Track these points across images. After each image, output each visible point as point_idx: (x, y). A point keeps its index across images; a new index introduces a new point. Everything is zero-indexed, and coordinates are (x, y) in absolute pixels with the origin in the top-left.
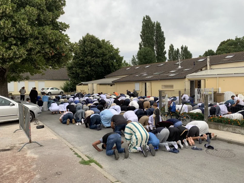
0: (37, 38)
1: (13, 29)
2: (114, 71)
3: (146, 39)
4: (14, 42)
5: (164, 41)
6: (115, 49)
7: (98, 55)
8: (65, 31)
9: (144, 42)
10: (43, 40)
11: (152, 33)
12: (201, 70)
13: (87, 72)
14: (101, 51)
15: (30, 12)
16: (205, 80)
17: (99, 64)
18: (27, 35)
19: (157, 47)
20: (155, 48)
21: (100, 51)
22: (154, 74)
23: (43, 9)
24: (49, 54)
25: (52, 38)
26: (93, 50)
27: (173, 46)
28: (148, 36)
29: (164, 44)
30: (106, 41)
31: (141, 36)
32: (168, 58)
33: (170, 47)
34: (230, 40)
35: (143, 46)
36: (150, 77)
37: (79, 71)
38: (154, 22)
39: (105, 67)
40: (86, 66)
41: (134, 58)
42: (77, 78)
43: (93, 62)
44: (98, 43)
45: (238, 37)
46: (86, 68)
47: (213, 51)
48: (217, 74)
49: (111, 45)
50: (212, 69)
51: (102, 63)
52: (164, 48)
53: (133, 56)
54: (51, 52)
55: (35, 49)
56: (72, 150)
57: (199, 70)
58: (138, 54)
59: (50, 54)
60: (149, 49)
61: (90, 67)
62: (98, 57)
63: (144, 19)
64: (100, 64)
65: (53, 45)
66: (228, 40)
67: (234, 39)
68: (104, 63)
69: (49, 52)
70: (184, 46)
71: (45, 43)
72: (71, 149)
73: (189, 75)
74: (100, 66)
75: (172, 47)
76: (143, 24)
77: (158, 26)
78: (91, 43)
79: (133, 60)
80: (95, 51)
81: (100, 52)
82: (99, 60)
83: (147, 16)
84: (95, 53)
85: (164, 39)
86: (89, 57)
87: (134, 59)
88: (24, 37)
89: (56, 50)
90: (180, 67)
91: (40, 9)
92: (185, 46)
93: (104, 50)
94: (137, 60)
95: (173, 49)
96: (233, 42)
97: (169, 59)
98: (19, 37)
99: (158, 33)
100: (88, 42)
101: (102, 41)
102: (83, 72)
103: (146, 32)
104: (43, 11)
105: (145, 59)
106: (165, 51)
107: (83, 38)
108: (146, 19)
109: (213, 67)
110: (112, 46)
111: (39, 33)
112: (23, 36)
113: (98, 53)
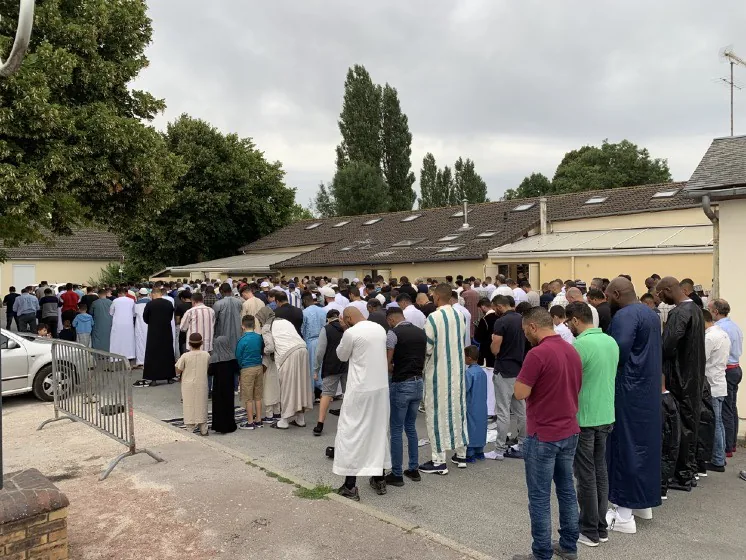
0: (72, 141)
1: (8, 113)
2: (267, 234)
3: (358, 136)
4: (7, 153)
5: (409, 143)
6: (268, 166)
7: (221, 184)
8: (153, 118)
9: (352, 147)
10: (91, 145)
11: (373, 119)
12: (526, 236)
13: (182, 236)
14: (228, 171)
15: (53, 63)
16: (538, 263)
17: (221, 210)
18: (45, 131)
19: (388, 162)
20: (382, 165)
21: (225, 170)
22: (398, 244)
23: (90, 53)
24: (106, 189)
25: (121, 142)
26: (205, 167)
27: (433, 161)
28: (362, 127)
29: (409, 152)
30: (239, 140)
31: (341, 125)
32: (419, 195)
33: (425, 161)
34: (588, 148)
35: (347, 157)
36: (387, 254)
37: (157, 232)
38: (380, 87)
39: (238, 220)
40: (180, 216)
41: (324, 192)
42: (151, 253)
43: (202, 205)
44: (218, 147)
45: (610, 143)
46: (179, 221)
47: (546, 179)
48: (569, 248)
49: (257, 151)
50: (552, 233)
51: (231, 206)
52: (409, 165)
53: (322, 187)
54: (114, 182)
55: (69, 173)
56: (255, 466)
57: (519, 235)
58: (336, 181)
59: (111, 189)
60: (368, 166)
61: (192, 220)
62: (220, 190)
63: (350, 76)
64: (225, 210)
65: (119, 161)
66: (585, 149)
67: (600, 148)
68: (237, 207)
69: (110, 182)
70: (464, 161)
71: (96, 156)
72: (249, 463)
73: (495, 250)
74: (223, 216)
75: (429, 163)
76: (348, 92)
77: (392, 99)
78: (198, 144)
79: (320, 199)
80: (208, 169)
81: (226, 174)
82: (222, 198)
83: (357, 67)
84: (210, 176)
85: (409, 138)
86: (192, 190)
87: (322, 197)
88: (36, 137)
89: (130, 175)
90: (466, 226)
91: (79, 53)
92: (468, 161)
93: (237, 166)
94: (332, 199)
95: (435, 168)
96: (595, 154)
97: (424, 196)
98: (20, 136)
99: (390, 119)
100: (188, 141)
101: (229, 140)
102: (168, 233)
103: (356, 114)
104: (88, 57)
105: (358, 197)
106: (412, 174)
107: (169, 128)
108: (355, 75)
109: (558, 227)
110: (259, 156)
111: (80, 126)
112: (33, 133)
113: (218, 178)
